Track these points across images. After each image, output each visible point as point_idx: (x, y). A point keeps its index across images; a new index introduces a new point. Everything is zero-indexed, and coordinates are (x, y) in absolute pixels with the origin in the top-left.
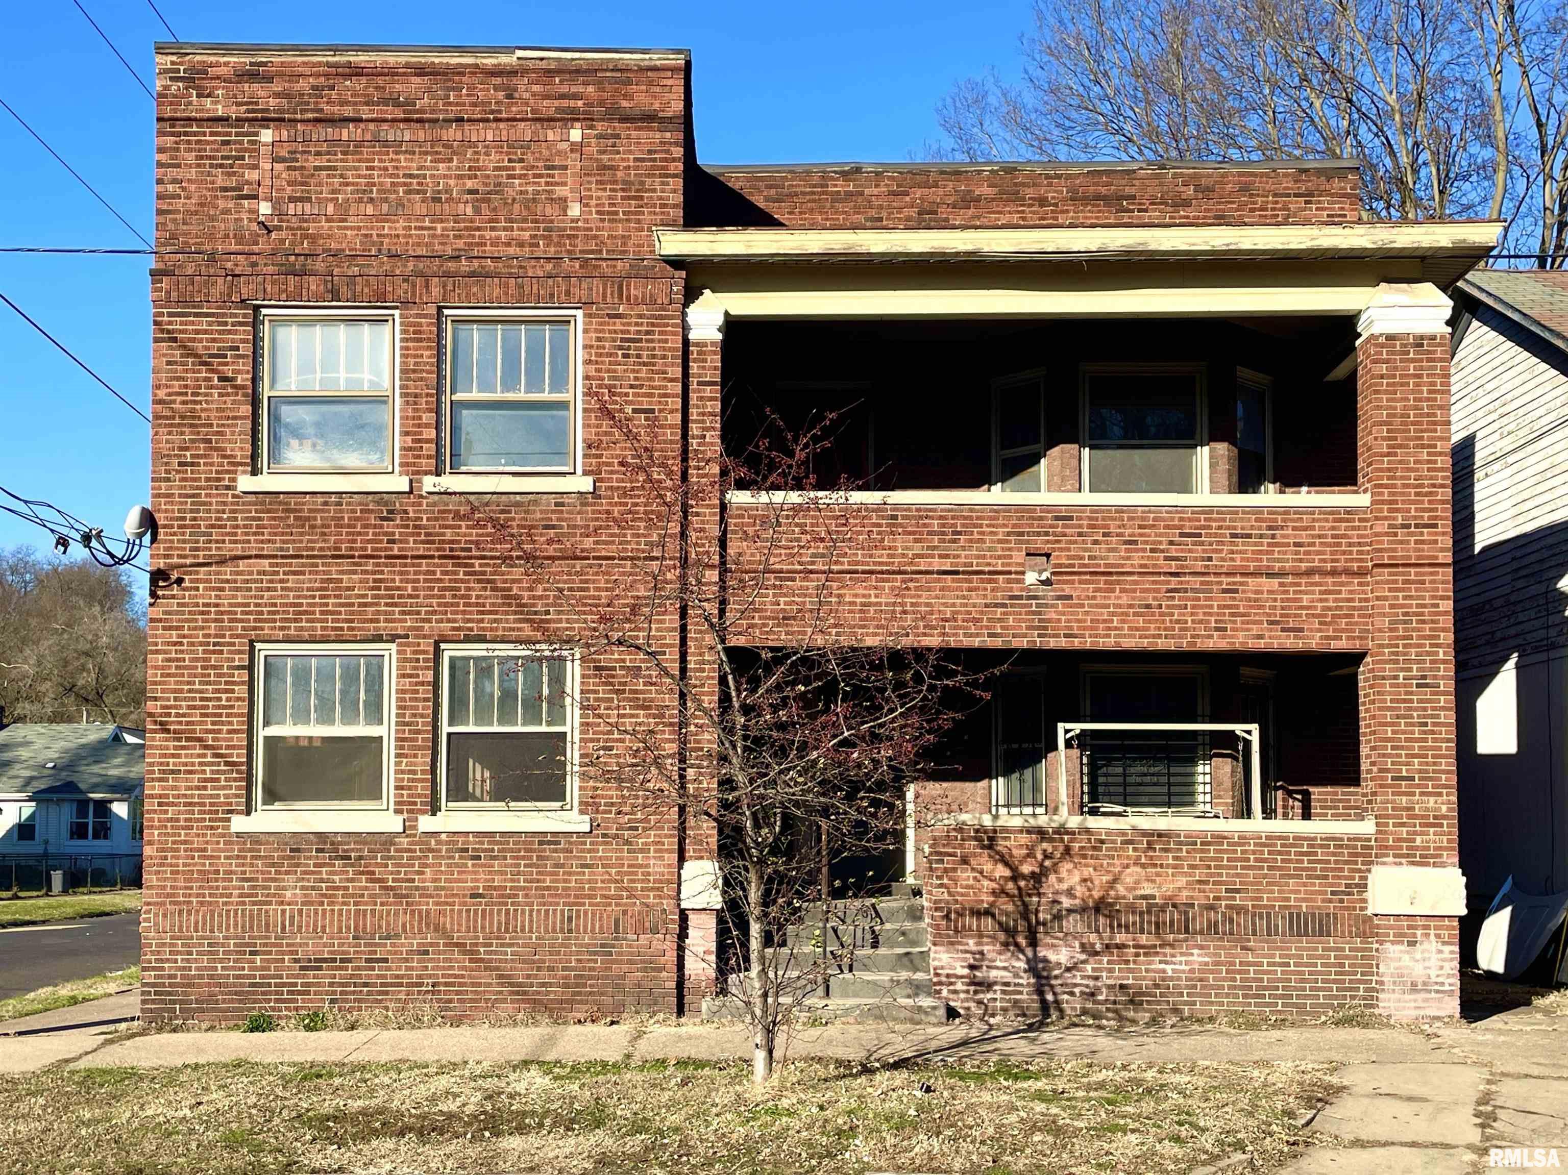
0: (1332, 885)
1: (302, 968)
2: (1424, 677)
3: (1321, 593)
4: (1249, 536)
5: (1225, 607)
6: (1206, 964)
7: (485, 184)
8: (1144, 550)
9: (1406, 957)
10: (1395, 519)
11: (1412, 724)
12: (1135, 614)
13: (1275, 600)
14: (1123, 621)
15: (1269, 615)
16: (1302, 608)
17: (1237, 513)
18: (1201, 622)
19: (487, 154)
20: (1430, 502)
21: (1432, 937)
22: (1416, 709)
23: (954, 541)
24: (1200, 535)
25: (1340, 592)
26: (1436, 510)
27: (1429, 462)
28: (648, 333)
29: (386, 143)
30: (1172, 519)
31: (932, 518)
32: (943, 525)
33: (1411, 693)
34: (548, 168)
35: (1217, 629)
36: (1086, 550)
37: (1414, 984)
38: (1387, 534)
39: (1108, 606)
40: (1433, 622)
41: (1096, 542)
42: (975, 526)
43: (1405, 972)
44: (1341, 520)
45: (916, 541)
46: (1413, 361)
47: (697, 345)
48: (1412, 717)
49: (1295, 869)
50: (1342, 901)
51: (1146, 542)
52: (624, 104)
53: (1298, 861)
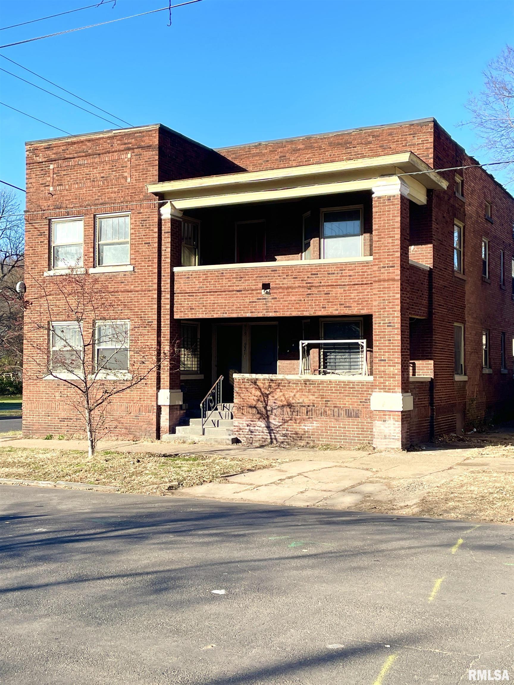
0: (360, 399)
1: (60, 421)
2: (390, 323)
3: (357, 293)
4: (334, 274)
5: (325, 299)
6: (318, 427)
7: (106, 174)
8: (299, 280)
9: (382, 426)
10: (380, 265)
11: (385, 340)
12: (296, 303)
13: (342, 296)
14: (293, 306)
15: (340, 302)
16: (351, 299)
17: (330, 265)
18: (318, 305)
19: (107, 165)
20: (392, 258)
21: (392, 419)
22: (387, 335)
23: (240, 281)
24: (317, 274)
25: (364, 292)
26: (394, 260)
27: (392, 243)
28: (148, 218)
29: (80, 165)
30: (308, 269)
31: (233, 273)
32: (237, 275)
33: (385, 329)
34: (122, 167)
35: (323, 308)
36: (281, 281)
37: (385, 436)
38: (378, 271)
39: (288, 301)
40: (393, 302)
41: (284, 278)
42: (247, 275)
43: (382, 431)
44: (365, 266)
45: (229, 281)
46: (387, 205)
47: (164, 220)
48: (385, 338)
49: (348, 393)
50: (363, 405)
51: (300, 278)
52: (143, 144)
53: (349, 391)
